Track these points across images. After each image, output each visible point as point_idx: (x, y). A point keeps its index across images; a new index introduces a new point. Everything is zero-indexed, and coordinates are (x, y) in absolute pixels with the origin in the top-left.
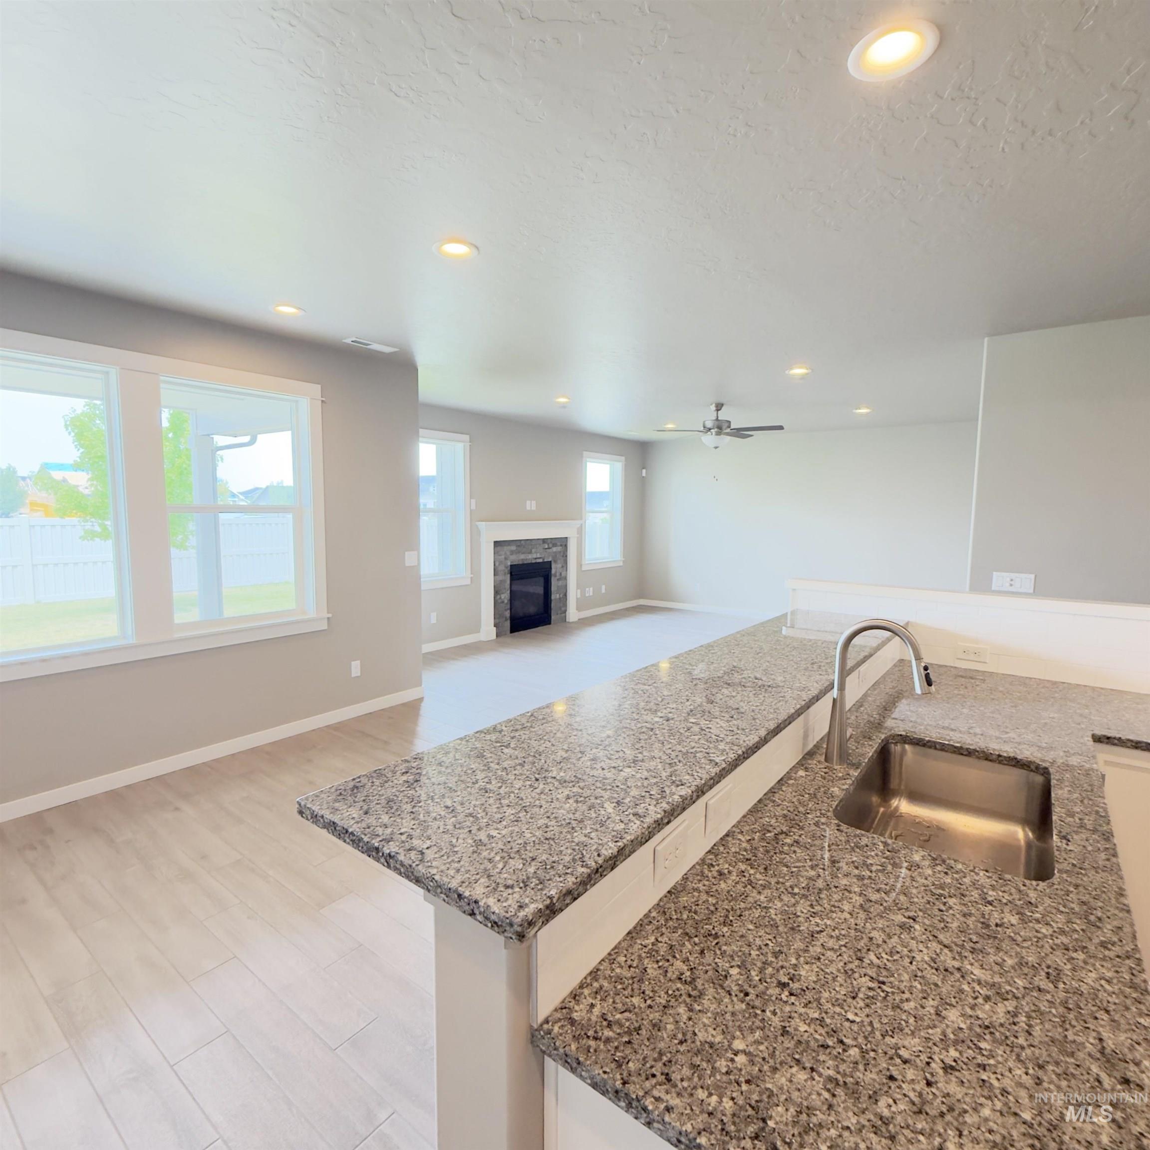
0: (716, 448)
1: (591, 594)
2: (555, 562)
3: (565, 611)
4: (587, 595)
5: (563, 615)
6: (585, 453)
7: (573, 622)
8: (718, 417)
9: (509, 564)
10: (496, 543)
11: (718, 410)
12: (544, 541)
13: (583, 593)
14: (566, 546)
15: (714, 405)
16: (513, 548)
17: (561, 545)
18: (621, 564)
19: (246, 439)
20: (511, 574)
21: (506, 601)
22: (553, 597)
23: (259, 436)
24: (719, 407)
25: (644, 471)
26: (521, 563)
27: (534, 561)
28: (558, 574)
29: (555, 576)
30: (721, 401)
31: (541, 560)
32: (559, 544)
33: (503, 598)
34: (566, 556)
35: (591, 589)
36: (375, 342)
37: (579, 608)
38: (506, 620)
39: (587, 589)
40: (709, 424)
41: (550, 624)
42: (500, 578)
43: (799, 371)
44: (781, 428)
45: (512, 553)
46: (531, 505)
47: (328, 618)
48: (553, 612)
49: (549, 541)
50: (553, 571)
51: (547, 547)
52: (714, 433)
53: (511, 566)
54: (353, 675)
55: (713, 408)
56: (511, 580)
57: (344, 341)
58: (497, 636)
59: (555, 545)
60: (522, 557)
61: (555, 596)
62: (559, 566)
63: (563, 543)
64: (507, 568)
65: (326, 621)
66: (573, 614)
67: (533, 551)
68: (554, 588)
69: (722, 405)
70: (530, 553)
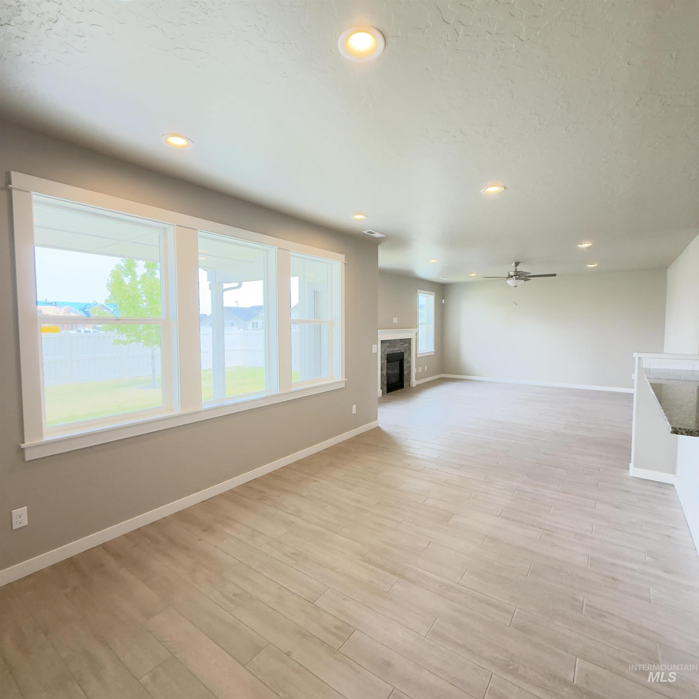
0: (515, 286)
1: (421, 371)
2: (406, 352)
3: (410, 381)
4: (419, 372)
5: (409, 383)
6: (419, 291)
7: (414, 387)
8: (516, 270)
9: (386, 353)
10: (381, 341)
11: (516, 266)
12: (401, 340)
13: (417, 370)
14: (410, 343)
15: (515, 263)
16: (388, 344)
17: (408, 343)
18: (433, 354)
19: (236, 284)
20: (387, 359)
21: (385, 375)
22: (405, 373)
23: (243, 283)
24: (517, 264)
25: (443, 300)
26: (391, 353)
27: (396, 352)
28: (407, 359)
29: (406, 360)
30: (518, 261)
31: (399, 352)
32: (407, 342)
33: (384, 373)
34: (410, 349)
35: (421, 368)
36: (378, 232)
37: (416, 379)
38: (385, 386)
39: (419, 368)
40: (512, 274)
41: (403, 388)
42: (383, 361)
43: (586, 245)
44: (555, 275)
45: (388, 347)
46: (395, 320)
47: (345, 381)
48: (405, 381)
49: (403, 340)
50: (405, 358)
51: (402, 344)
52: (514, 278)
53: (387, 354)
54: (353, 413)
55: (514, 265)
56: (387, 363)
57: (363, 232)
58: (382, 395)
59: (405, 343)
60: (392, 349)
61: (406, 372)
62: (407, 354)
63: (408, 341)
64: (385, 355)
65: (344, 383)
66: (414, 382)
67: (396, 346)
68: (405, 368)
69: (519, 263)
70: (395, 347)
